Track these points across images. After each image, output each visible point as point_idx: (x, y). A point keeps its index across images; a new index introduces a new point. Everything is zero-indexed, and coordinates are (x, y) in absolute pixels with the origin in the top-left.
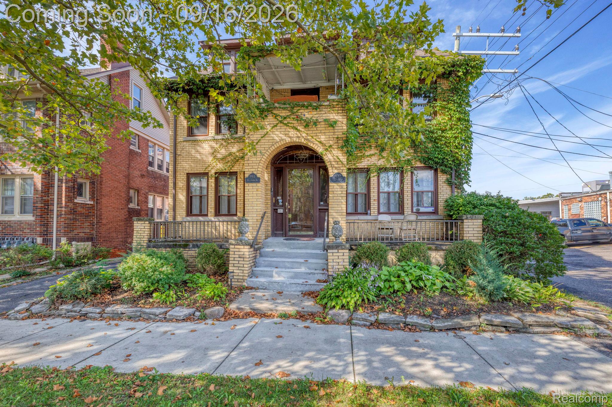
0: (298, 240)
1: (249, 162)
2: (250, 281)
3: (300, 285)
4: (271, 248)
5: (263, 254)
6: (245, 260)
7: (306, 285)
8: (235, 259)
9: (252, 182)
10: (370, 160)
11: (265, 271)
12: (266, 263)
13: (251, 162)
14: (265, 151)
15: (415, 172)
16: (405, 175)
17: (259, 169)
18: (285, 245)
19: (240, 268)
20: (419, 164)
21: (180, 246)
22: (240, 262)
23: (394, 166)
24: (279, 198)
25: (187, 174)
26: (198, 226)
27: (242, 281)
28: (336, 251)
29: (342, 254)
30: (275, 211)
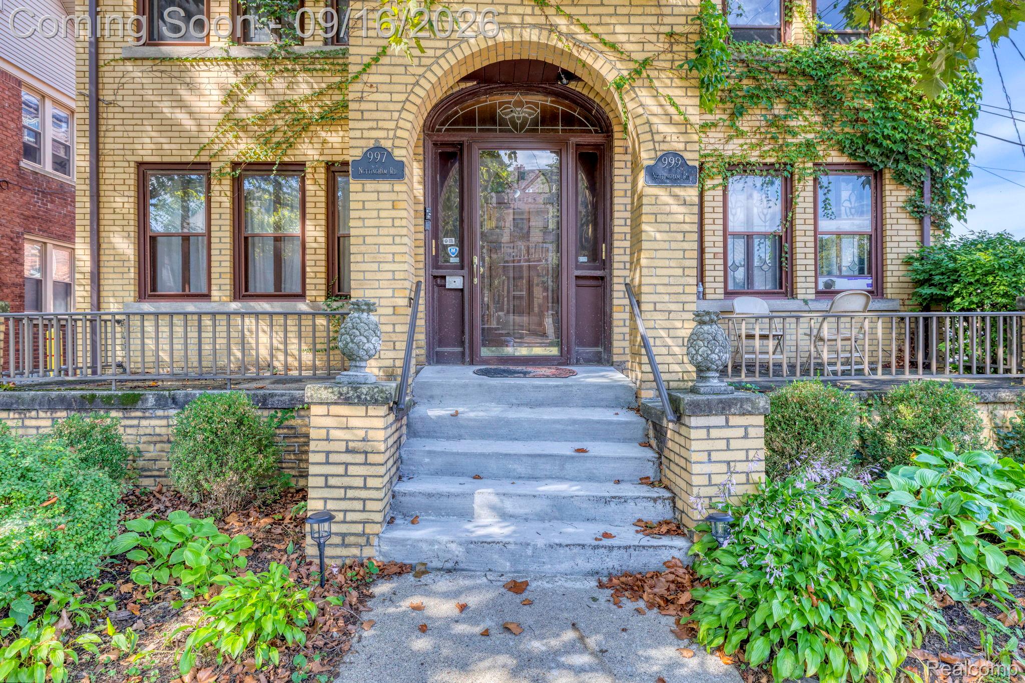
0: (525, 374)
1: (364, 106)
2: (394, 542)
3: (590, 552)
4: (441, 404)
5: (418, 426)
6: (372, 458)
7: (611, 548)
8: (333, 458)
9: (374, 176)
10: (705, 140)
11: (441, 495)
12: (439, 461)
13: (373, 106)
14: (421, 71)
15: (824, 180)
16: (799, 186)
17: (400, 133)
18: (491, 395)
19: (351, 493)
20: (835, 157)
21: (108, 403)
22: (352, 470)
23: (768, 160)
24: (448, 241)
25: (140, 164)
26: (179, 330)
27: (362, 540)
28: (720, 420)
29: (741, 432)
30: (438, 281)
